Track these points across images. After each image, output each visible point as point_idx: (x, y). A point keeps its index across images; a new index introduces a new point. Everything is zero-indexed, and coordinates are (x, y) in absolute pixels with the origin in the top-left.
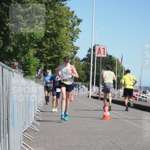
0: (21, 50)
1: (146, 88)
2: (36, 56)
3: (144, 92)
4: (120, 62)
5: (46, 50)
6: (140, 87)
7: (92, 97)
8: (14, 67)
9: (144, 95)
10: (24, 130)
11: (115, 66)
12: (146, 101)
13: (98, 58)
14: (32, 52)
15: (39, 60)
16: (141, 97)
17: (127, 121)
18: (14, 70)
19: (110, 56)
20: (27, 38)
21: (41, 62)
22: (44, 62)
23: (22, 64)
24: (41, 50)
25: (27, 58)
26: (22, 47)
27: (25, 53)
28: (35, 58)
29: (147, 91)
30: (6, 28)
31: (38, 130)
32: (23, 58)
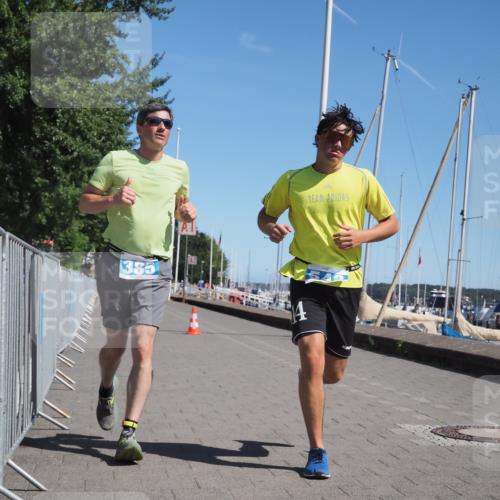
0: (59, 222)
1: (258, 285)
2: (83, 231)
3: (255, 292)
4: (217, 242)
5: (99, 222)
6: (248, 284)
7: (172, 298)
8: (47, 248)
9: (254, 297)
10: (61, 350)
11: (209, 249)
12: (257, 306)
13: (183, 237)
14: (76, 225)
15: (87, 238)
16: (249, 300)
17: (227, 337)
18: (44, 253)
19: (202, 235)
20: (70, 203)
21: (91, 240)
22: (97, 242)
23: (60, 245)
24: (91, 222)
25: (69, 235)
26: (61, 217)
27: (65, 227)
28: (82, 235)
29: (260, 290)
30: (34, 186)
31: (83, 351)
32: (61, 235)
